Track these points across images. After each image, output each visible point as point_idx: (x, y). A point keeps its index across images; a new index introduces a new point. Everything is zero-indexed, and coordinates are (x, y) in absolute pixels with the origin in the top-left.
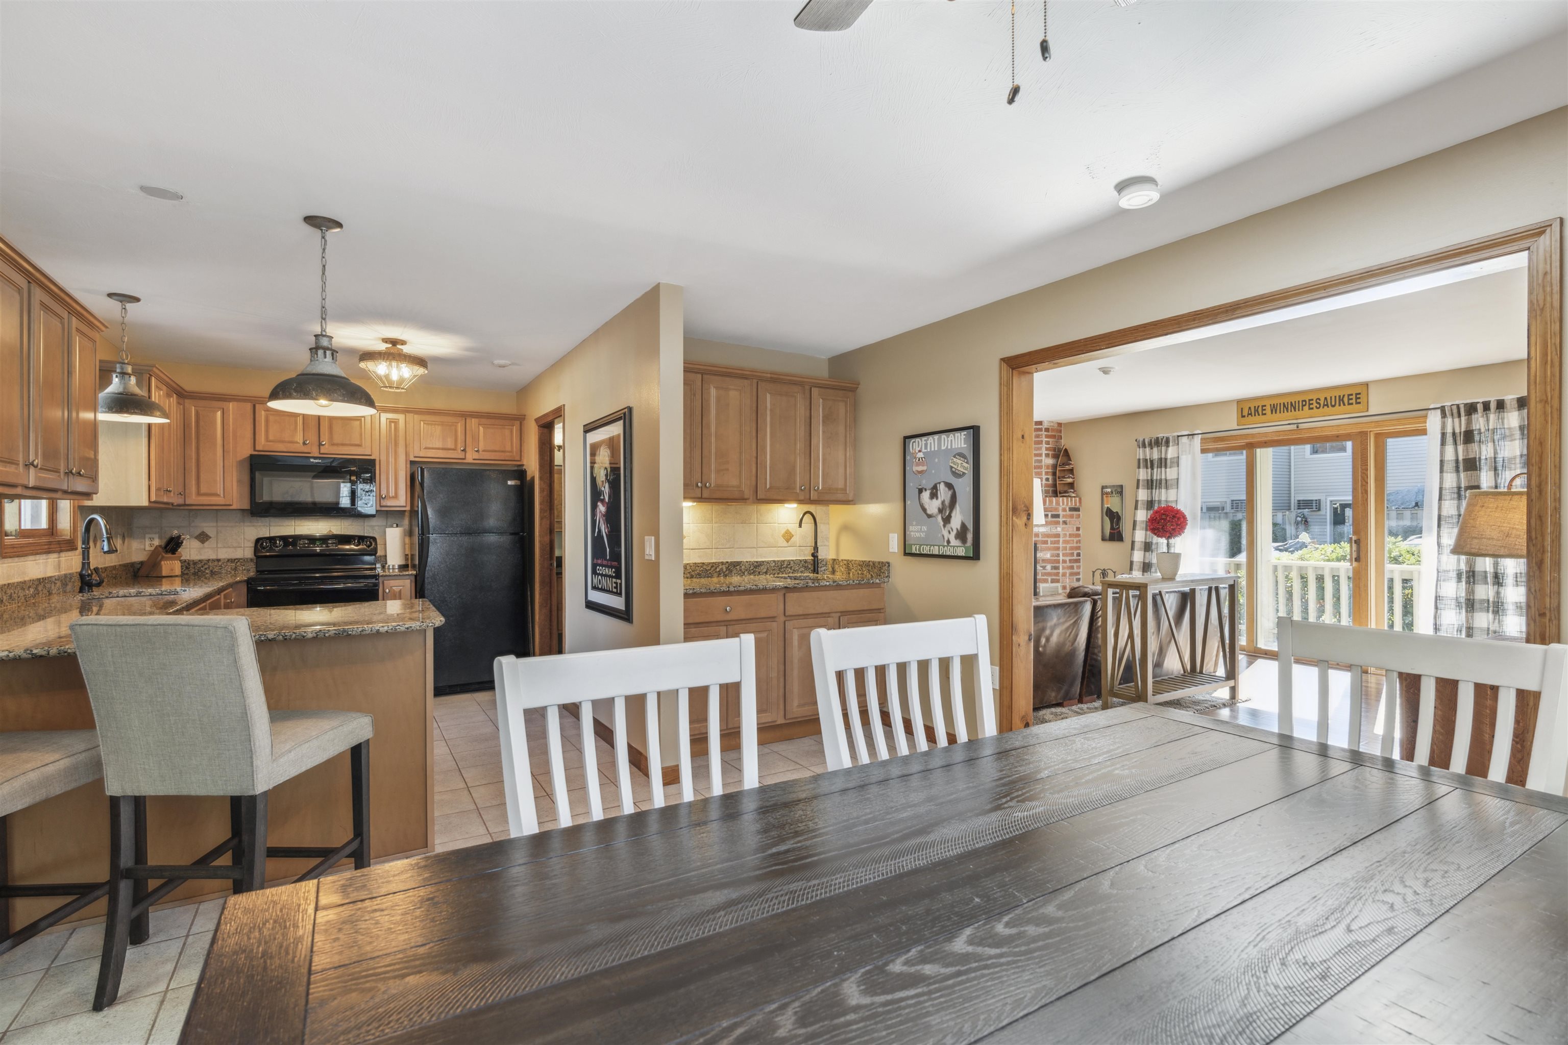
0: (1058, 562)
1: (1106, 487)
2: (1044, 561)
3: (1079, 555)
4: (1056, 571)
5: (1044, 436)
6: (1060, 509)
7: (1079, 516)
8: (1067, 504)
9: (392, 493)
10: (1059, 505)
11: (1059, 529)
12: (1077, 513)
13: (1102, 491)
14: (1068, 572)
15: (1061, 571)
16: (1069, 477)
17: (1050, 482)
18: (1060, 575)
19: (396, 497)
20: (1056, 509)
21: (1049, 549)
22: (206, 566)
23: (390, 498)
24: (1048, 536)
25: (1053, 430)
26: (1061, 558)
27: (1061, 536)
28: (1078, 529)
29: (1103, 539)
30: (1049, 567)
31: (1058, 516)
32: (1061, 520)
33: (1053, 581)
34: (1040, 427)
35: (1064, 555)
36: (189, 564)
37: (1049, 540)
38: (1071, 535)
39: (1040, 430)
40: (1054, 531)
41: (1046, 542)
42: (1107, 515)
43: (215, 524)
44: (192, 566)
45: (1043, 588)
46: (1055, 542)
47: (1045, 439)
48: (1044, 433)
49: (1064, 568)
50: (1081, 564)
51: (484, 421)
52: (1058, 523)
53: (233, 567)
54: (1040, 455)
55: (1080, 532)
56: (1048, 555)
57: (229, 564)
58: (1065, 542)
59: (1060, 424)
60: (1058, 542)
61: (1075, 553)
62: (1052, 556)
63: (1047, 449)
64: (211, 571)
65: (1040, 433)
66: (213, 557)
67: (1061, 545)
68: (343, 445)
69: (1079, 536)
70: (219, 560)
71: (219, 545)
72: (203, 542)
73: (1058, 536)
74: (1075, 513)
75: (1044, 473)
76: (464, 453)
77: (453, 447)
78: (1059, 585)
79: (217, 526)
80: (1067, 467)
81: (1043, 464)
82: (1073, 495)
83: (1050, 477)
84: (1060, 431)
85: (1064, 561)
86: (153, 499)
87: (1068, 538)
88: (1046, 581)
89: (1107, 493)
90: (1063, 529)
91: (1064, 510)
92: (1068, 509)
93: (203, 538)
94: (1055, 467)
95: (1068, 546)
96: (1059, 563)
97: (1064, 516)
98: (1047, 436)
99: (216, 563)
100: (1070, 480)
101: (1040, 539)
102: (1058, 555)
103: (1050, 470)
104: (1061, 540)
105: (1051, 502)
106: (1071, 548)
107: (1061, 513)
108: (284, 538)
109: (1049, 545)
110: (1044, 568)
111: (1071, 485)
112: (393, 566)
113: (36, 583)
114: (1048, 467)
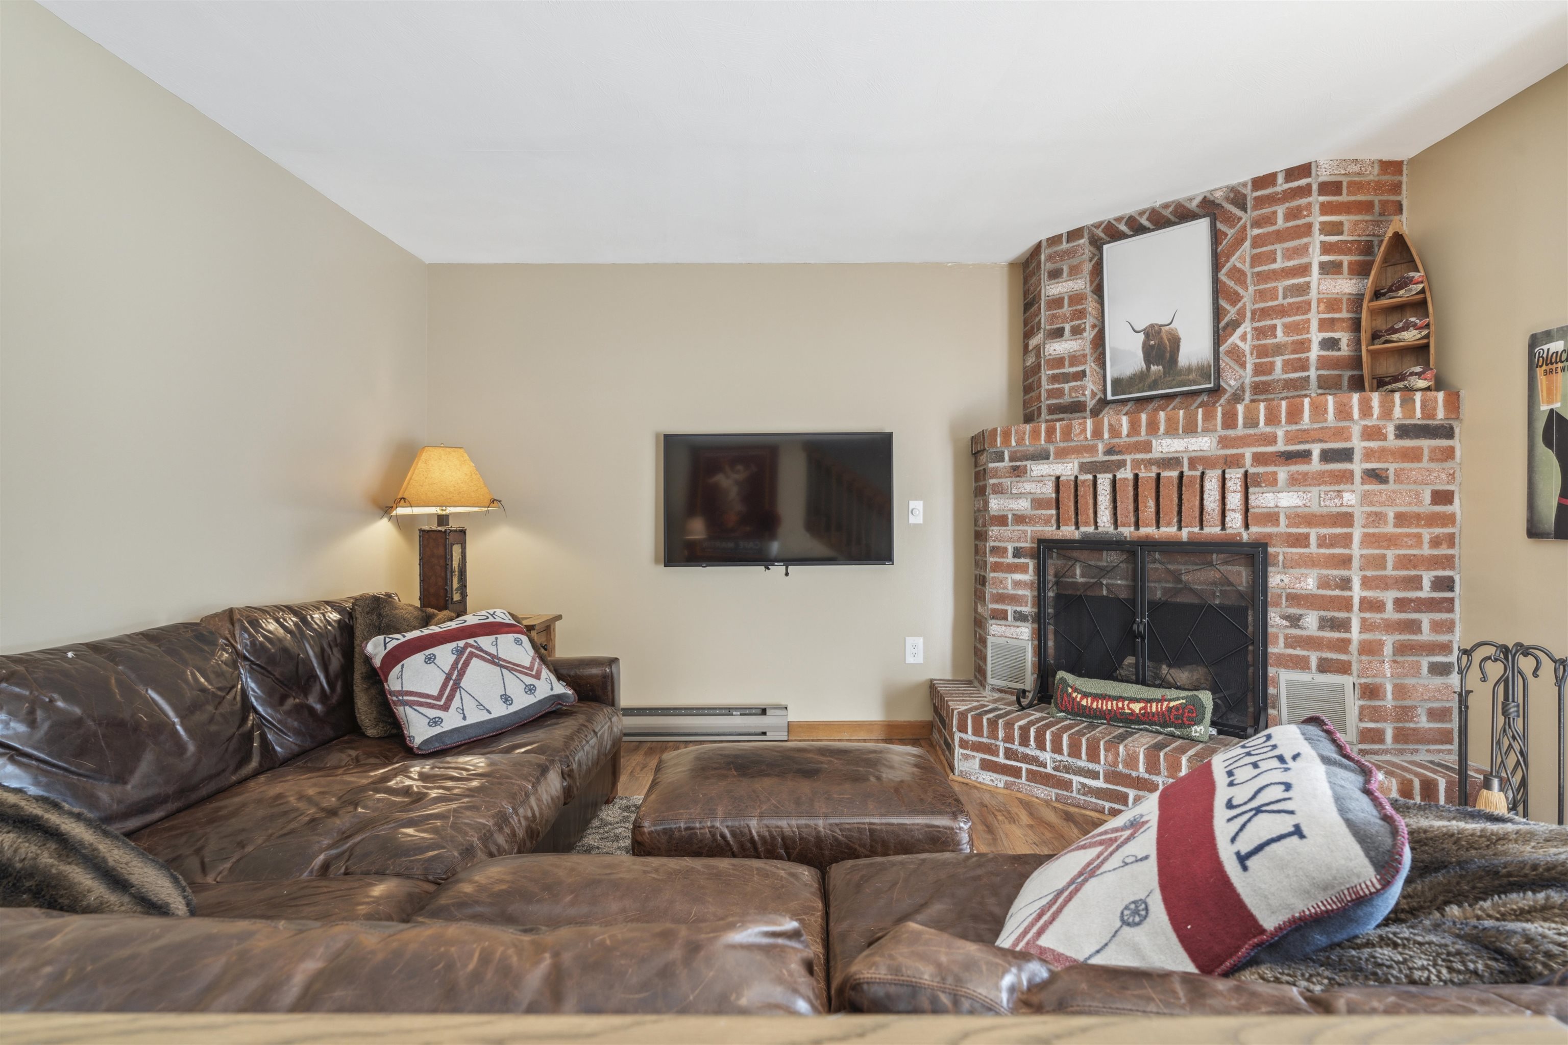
0: (1347, 605)
1: (1548, 336)
2: (1295, 599)
3: (1446, 584)
4: (1336, 635)
5: (1316, 209)
6: (1356, 430)
7: (1449, 454)
8: (1387, 413)
10: (1348, 416)
11: (1350, 498)
12: (1444, 443)
13: (1531, 355)
14: (1389, 641)
15: (1355, 634)
16: (1405, 328)
17: (1345, 349)
18: (1354, 647)
20: (1341, 433)
21: (1311, 562)
24: (1311, 520)
25: (1356, 187)
26: (1357, 592)
27: (1358, 520)
28: (1442, 497)
29: (1534, 532)
30: (1311, 621)
31: (1346, 455)
32: (1357, 467)
33: (1324, 667)
34: (1303, 182)
35: (1366, 583)
37: (1313, 533)
38: (1401, 519)
39: (1305, 191)
40: (1331, 506)
41: (1301, 541)
42: (1548, 443)
45: (1290, 684)
46: (1333, 542)
47: (1318, 219)
48: (1316, 199)
49: (1366, 626)
50: (1457, 615)
52: (1347, 477)
54: (1304, 270)
55: (1456, 507)
56: (1309, 583)
58: (1369, 540)
59: (1392, 167)
60: (1347, 540)
61: (1427, 578)
62: (1324, 583)
63: (1326, 248)
65: (1303, 201)
67: (1356, 550)
69: (1450, 519)
73: (1346, 519)
74: (1426, 444)
75: (1314, 325)
78: (1347, 681)
80: (1403, 295)
81: (1313, 294)
82: (1422, 384)
83: (1344, 338)
84: (1396, 188)
85: (1369, 605)
87: (1390, 529)
88: (1301, 664)
89: (1550, 360)
90: (1366, 498)
91: (1371, 433)
92: (1390, 430)
94: (1357, 301)
95: (1391, 555)
96: (1348, 607)
97: (1369, 455)
98: (1326, 209)
100: (1410, 336)
101: (1283, 527)
102: (1346, 584)
103: (1344, 315)
104: (1357, 534)
105: (1319, 411)
106: (1404, 562)
107: (1358, 444)
109: (1313, 548)
110: (1294, 621)
111: (1421, 351)
114: (1332, 304)
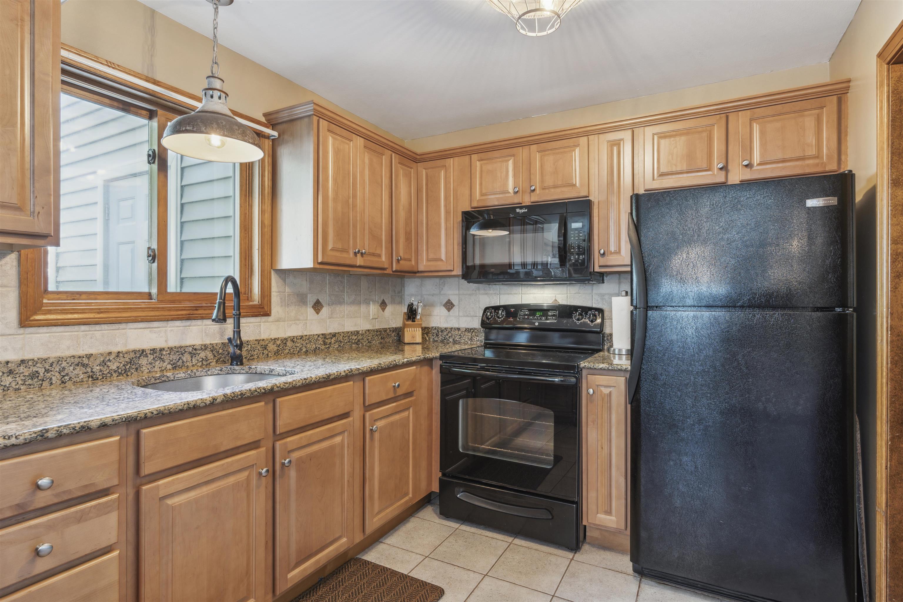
9: (612, 248)
19: (618, 252)
22: (450, 335)
23: (611, 253)
36: (438, 331)
43: (457, 292)
44: (440, 333)
51: (759, 112)
53: (470, 337)
57: (466, 334)
64: (454, 340)
66: (456, 326)
68: (555, 187)
70: (459, 329)
71: (461, 314)
72: (449, 310)
76: (723, 173)
77: (705, 166)
79: (459, 294)
86: (320, 260)
93: (449, 305)
99: (457, 332)
108: (506, 308)
112: (620, 350)
113: (132, 355)
